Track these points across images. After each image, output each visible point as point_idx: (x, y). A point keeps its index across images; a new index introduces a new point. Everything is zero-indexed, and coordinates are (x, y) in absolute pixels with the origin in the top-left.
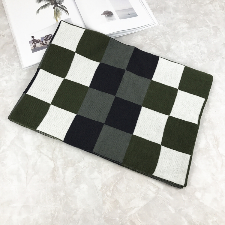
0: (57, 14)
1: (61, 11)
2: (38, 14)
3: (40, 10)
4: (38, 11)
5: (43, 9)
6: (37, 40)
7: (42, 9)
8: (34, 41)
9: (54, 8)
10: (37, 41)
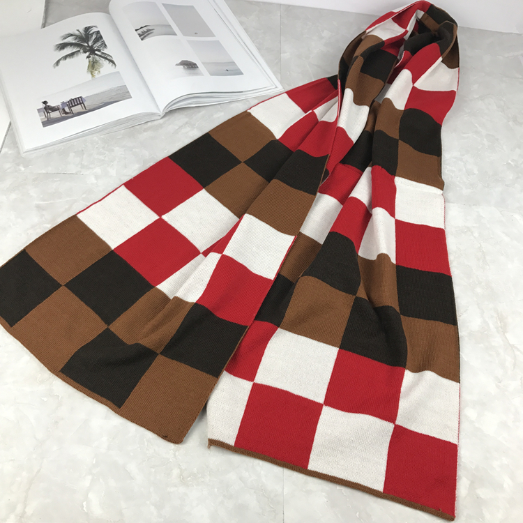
0: (93, 66)
1: (101, 62)
2: (57, 67)
3: (61, 62)
4: (58, 63)
5: (68, 60)
6: (54, 107)
7: (65, 59)
8: (48, 109)
9: (88, 57)
10: (54, 109)
